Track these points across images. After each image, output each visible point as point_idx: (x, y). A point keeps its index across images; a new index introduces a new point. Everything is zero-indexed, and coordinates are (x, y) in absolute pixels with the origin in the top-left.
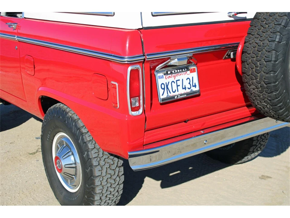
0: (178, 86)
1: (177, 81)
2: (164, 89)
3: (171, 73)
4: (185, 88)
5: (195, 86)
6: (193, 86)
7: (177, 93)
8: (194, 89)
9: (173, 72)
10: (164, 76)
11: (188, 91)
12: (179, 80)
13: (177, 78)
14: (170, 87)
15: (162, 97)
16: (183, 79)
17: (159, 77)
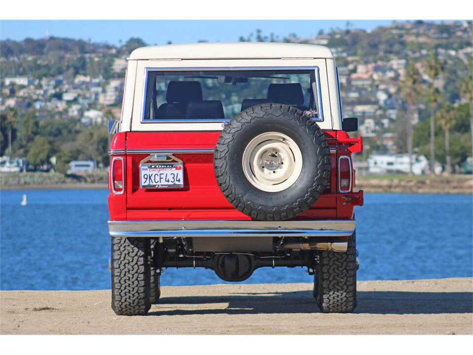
0: (160, 178)
1: (160, 174)
2: (147, 179)
3: (155, 167)
4: (168, 181)
5: (179, 181)
6: (177, 181)
7: (159, 183)
8: (177, 183)
9: (157, 167)
10: (149, 169)
11: (170, 183)
12: (163, 174)
13: (161, 172)
14: (152, 178)
15: (143, 184)
16: (167, 174)
17: (143, 169)
